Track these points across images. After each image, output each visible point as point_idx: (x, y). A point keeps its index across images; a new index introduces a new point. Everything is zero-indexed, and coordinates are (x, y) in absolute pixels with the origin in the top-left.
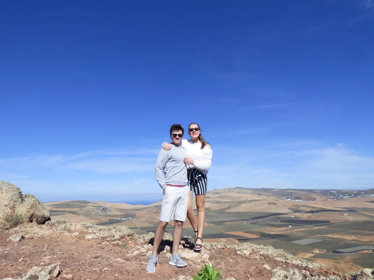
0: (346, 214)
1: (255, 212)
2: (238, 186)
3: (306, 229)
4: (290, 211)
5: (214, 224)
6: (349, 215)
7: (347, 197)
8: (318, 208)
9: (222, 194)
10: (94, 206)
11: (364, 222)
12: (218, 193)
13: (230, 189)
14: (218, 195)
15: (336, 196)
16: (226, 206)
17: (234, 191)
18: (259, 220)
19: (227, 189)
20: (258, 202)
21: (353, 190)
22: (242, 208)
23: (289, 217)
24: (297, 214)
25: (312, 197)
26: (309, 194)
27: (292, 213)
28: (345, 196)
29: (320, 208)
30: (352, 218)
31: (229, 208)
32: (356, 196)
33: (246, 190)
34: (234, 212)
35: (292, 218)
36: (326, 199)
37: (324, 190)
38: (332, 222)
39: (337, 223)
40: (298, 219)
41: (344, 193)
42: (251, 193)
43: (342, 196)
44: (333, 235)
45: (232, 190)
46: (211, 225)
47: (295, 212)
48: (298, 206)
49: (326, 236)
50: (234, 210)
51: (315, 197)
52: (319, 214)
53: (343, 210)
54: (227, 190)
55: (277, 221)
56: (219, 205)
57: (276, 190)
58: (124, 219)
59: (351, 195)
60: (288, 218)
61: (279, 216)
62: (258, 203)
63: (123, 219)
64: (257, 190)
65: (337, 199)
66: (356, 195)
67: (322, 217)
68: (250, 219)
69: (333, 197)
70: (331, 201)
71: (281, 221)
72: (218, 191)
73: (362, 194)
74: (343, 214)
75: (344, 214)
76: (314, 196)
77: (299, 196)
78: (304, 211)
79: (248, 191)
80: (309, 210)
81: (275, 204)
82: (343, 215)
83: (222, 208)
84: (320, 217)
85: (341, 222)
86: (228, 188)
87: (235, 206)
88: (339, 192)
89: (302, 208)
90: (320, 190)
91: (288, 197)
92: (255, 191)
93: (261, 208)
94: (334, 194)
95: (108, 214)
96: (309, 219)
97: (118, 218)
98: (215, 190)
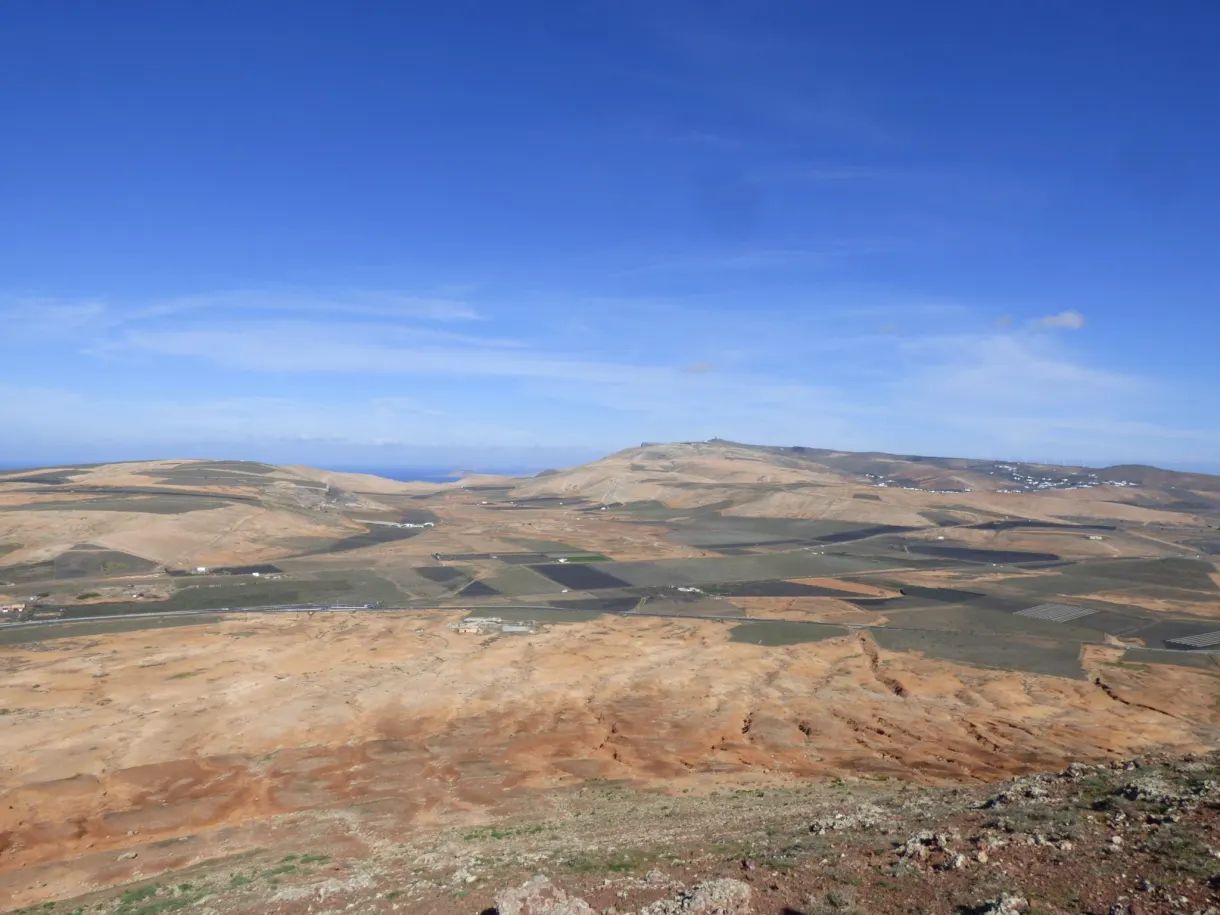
0: (1096, 537)
1: (816, 521)
2: (718, 438)
3: (1009, 576)
4: (925, 522)
5: (723, 552)
6: (1104, 539)
7: (1049, 484)
8: (1003, 516)
9: (678, 461)
10: (297, 482)
11: (1164, 561)
12: (662, 456)
13: (698, 443)
14: (666, 463)
15: (1017, 481)
16: (717, 497)
17: (713, 452)
18: (844, 543)
19: (689, 443)
20: (820, 489)
21: (1064, 464)
22: (774, 506)
23: (931, 539)
24: (951, 532)
25: (952, 482)
26: (937, 471)
27: (932, 527)
28: (1041, 481)
29: (1011, 516)
30: (1116, 550)
31: (727, 504)
32: (1073, 485)
33: (748, 452)
34: (749, 515)
35: (941, 541)
36: (992, 488)
37: (979, 461)
38: (1066, 557)
39: (1081, 560)
40: (963, 546)
41: (1040, 475)
42: (765, 460)
43: (1034, 481)
44: (1103, 595)
45: (704, 447)
46: (710, 555)
47: (943, 524)
48: (944, 507)
49: (1083, 597)
50: (752, 511)
51: (958, 482)
52: (1016, 532)
53: (1068, 523)
54: (690, 447)
55: (903, 550)
56: (691, 493)
57: (836, 455)
58: (412, 525)
59: (1061, 481)
60: (926, 540)
61: (900, 535)
62: (820, 492)
63: (408, 525)
64: (776, 451)
65: (1022, 489)
66: (1073, 482)
67: (1026, 542)
68: (817, 539)
69: (1006, 483)
70: (1006, 494)
71: (913, 549)
72: (661, 449)
73: (1093, 479)
74: (1087, 535)
75: (1092, 538)
76: (956, 478)
77: (908, 477)
78: (969, 522)
79: (757, 454)
80: (980, 520)
81: (877, 498)
82: (1088, 538)
83: (703, 502)
84: (1023, 543)
85: (1093, 560)
86: (690, 441)
87: (749, 500)
88: (1025, 469)
89: (958, 514)
90: (967, 460)
91: (876, 477)
92: (775, 453)
93: (833, 507)
94: (1010, 476)
95: (347, 507)
96: (991, 547)
97: (393, 524)
98: (644, 445)
